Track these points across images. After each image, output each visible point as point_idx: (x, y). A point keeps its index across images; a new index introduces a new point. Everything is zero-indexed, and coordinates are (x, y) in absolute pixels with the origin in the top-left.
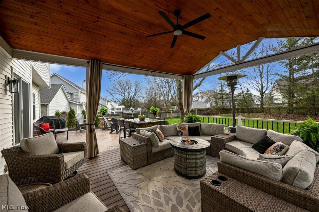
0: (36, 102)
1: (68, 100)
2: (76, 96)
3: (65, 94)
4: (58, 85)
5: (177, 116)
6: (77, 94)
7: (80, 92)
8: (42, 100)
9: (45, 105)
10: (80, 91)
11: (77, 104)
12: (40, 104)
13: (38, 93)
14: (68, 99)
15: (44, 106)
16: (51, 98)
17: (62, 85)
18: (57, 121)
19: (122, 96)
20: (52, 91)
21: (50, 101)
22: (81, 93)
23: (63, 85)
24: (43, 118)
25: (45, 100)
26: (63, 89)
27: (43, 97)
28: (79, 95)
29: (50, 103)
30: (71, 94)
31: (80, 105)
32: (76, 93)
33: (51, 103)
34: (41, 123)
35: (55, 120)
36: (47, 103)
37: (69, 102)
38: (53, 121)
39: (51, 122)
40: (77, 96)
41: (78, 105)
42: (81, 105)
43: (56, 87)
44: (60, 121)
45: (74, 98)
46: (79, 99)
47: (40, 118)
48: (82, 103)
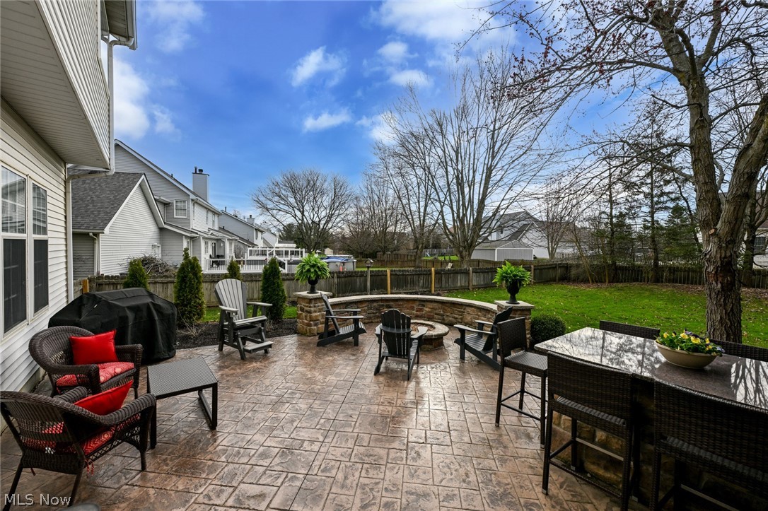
0: (49, 227)
1: (158, 221)
2: (179, 212)
3: (151, 203)
4: (129, 174)
5: (482, 283)
6: (182, 204)
7: (192, 200)
8: (79, 219)
9: (88, 234)
10: (192, 196)
11: (182, 235)
12: (71, 231)
13: (63, 188)
14: (157, 219)
15: (84, 238)
16: (107, 214)
17: (141, 175)
19: (295, 216)
20: (111, 191)
21: (106, 224)
22: (194, 205)
23: (143, 176)
24: (85, 302)
25: (87, 221)
26: (144, 187)
27: (83, 210)
28: (189, 208)
29: (103, 229)
30: (167, 205)
31: (191, 238)
32: (179, 204)
33: (107, 230)
34: (74, 331)
35: (136, 309)
36: (94, 228)
37: (161, 230)
39: (121, 317)
40: (183, 212)
41: (186, 237)
42: (194, 237)
43: (123, 181)
44: (156, 310)
45: (175, 216)
46: (187, 221)
47: (72, 299)
48: (197, 234)
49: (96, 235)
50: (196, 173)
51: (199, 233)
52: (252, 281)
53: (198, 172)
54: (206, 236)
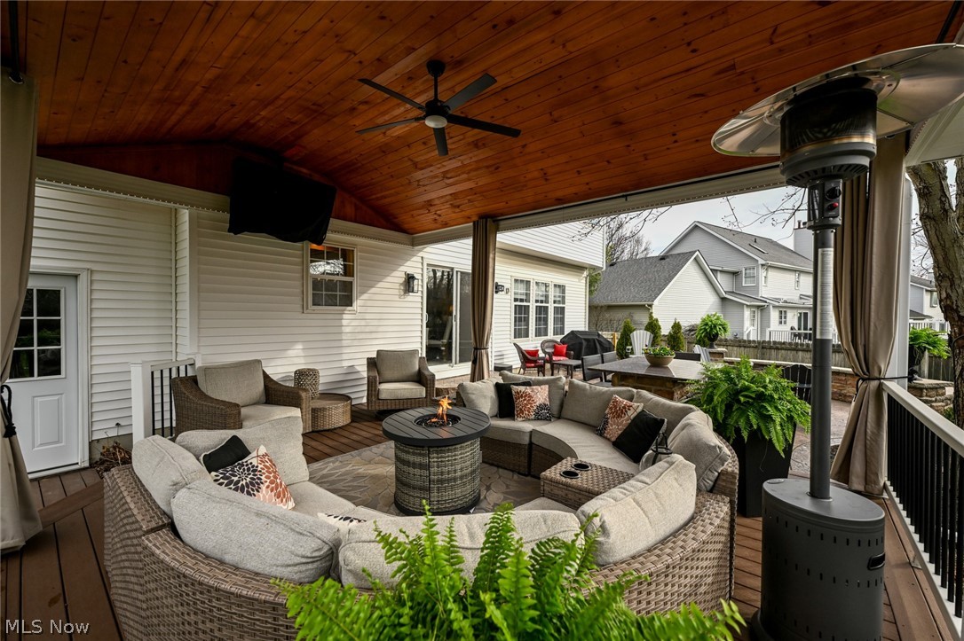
0: (567, 301)
1: (719, 292)
2: (748, 279)
3: (707, 274)
4: (679, 254)
6: (752, 271)
7: (762, 265)
10: (761, 262)
11: (743, 304)
13: (584, 281)
14: (717, 289)
17: (695, 252)
18: (592, 343)
22: (764, 270)
23: (697, 253)
26: (699, 261)
28: (759, 274)
30: (735, 274)
31: (758, 307)
32: (748, 271)
33: (656, 302)
35: (587, 340)
37: (723, 299)
38: (584, 341)
40: (752, 279)
41: (747, 306)
42: (762, 306)
44: (599, 344)
45: (742, 284)
46: (756, 288)
48: (766, 302)
49: (651, 306)
50: (799, 227)
51: (768, 301)
52: (740, 347)
53: (802, 226)
54: (777, 304)
